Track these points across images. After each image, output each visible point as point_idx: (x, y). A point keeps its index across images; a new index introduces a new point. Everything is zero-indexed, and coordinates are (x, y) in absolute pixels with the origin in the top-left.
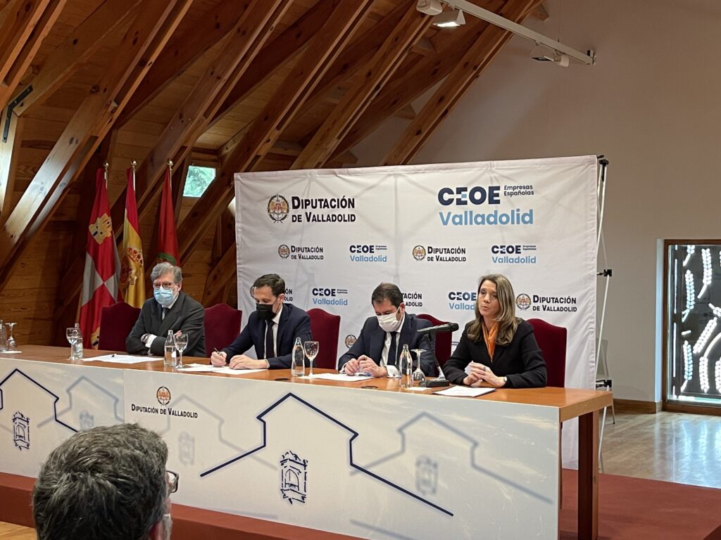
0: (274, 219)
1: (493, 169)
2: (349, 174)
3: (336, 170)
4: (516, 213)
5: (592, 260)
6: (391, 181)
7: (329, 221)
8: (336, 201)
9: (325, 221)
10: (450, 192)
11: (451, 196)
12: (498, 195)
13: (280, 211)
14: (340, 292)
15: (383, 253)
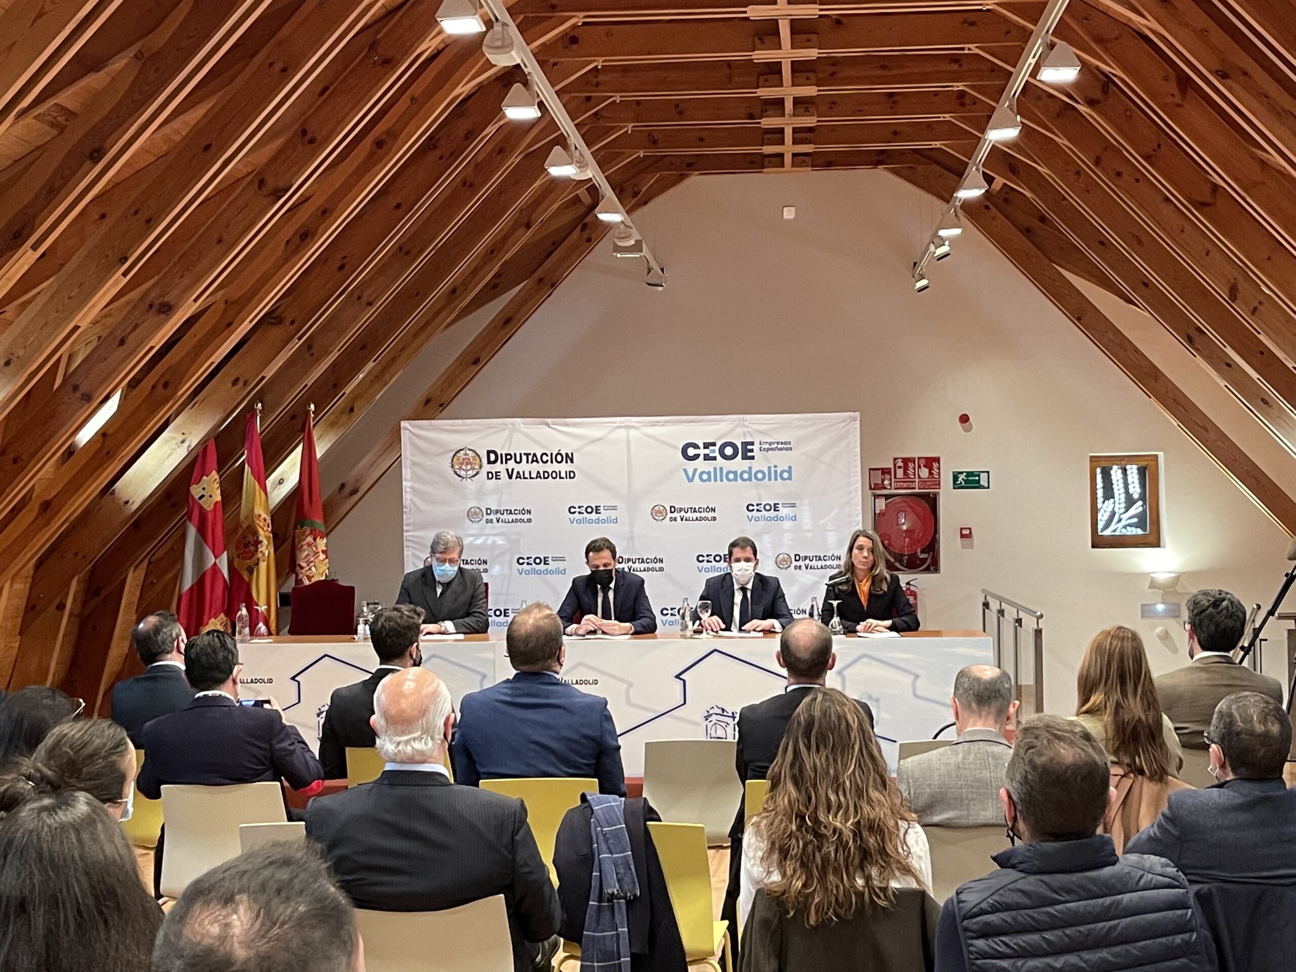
0: (459, 476)
1: (746, 423)
2: (566, 425)
3: (549, 420)
4: (773, 469)
5: (857, 516)
6: (622, 433)
7: (539, 479)
8: (549, 455)
9: (533, 478)
10: (696, 446)
11: (696, 452)
12: (752, 451)
13: (469, 467)
14: (555, 559)
15: (612, 514)
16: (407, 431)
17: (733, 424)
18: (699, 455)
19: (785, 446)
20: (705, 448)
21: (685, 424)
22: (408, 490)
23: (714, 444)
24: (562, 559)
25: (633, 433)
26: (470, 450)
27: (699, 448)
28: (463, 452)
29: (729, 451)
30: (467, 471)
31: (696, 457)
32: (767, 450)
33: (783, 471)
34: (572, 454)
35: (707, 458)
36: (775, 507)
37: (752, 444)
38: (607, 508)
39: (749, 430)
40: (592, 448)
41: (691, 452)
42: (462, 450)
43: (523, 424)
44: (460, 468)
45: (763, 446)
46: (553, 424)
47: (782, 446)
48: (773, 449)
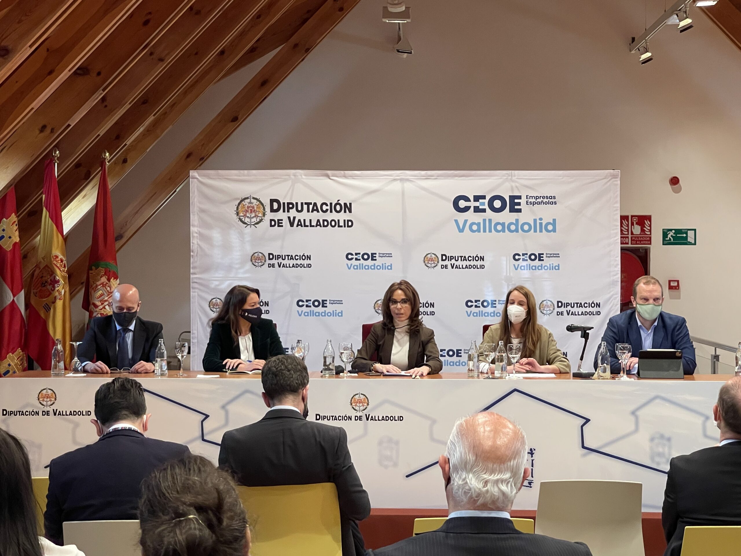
0: (245, 223)
1: (514, 178)
3: (329, 172)
4: (538, 221)
5: (616, 266)
6: (397, 186)
7: (318, 227)
8: (329, 205)
9: (313, 226)
10: (467, 199)
11: (467, 204)
12: (519, 204)
13: (253, 215)
14: (333, 302)
15: (387, 261)
16: (196, 180)
17: (501, 178)
18: (469, 207)
19: (550, 200)
20: (474, 201)
21: (456, 178)
22: (195, 235)
23: (484, 197)
24: (340, 302)
25: (408, 185)
26: (254, 198)
27: (470, 201)
28: (248, 200)
29: (497, 204)
30: (251, 218)
31: (467, 209)
32: (534, 204)
33: (548, 224)
34: (350, 204)
35: (477, 210)
36: (540, 257)
37: (519, 197)
38: (383, 255)
39: (517, 185)
40: (368, 199)
41: (462, 204)
42: (247, 198)
43: (305, 175)
44: (245, 216)
45: (530, 200)
46: (332, 176)
47: (547, 200)
48: (539, 203)
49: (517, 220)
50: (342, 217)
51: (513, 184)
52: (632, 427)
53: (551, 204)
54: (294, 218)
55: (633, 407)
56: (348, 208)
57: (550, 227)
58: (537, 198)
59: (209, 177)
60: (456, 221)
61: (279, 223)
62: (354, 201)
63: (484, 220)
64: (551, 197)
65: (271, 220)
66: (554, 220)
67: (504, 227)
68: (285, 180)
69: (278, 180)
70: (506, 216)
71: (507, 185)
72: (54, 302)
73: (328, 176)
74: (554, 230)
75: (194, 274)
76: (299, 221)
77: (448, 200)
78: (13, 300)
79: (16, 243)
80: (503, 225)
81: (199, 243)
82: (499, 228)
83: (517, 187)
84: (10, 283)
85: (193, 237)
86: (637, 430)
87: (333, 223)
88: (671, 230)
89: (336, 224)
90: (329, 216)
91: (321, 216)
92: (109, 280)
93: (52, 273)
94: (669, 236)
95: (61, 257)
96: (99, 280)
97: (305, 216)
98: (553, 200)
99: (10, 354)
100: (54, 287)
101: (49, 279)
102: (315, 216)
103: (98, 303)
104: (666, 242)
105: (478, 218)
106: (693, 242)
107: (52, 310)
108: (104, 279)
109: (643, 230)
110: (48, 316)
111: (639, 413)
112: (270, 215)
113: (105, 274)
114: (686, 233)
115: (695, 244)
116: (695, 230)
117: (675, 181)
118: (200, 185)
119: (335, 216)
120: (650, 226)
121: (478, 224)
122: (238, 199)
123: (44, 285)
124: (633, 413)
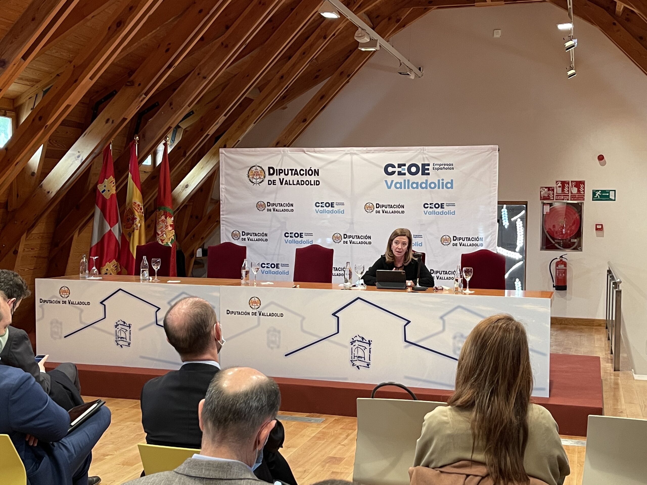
0: (253, 182)
1: (425, 152)
2: (315, 152)
3: (305, 149)
4: (441, 181)
6: (348, 158)
7: (298, 185)
8: (305, 170)
9: (295, 185)
10: (393, 166)
11: (393, 169)
12: (428, 169)
13: (258, 177)
14: (307, 234)
15: (341, 208)
16: (223, 155)
17: (416, 152)
18: (395, 172)
19: (450, 167)
20: (398, 167)
21: (387, 152)
22: (223, 190)
23: (404, 165)
24: (311, 235)
25: (355, 157)
26: (258, 166)
27: (395, 167)
28: (255, 168)
29: (414, 169)
30: (256, 179)
31: (393, 173)
32: (438, 169)
33: (447, 183)
34: (318, 170)
35: (400, 173)
36: (442, 206)
37: (428, 165)
38: (338, 204)
39: (427, 156)
40: (330, 166)
41: (390, 169)
42: (254, 166)
43: (290, 151)
44: (253, 178)
45: (435, 167)
46: (307, 151)
47: (447, 167)
48: (441, 169)
49: (427, 181)
50: (313, 178)
51: (425, 156)
52: (441, 328)
53: (450, 169)
54: (283, 179)
55: (441, 314)
56: (316, 172)
57: (449, 185)
58: (440, 165)
59: (231, 152)
60: (386, 181)
61: (274, 182)
62: (320, 168)
63: (405, 181)
64: (450, 165)
65: (269, 181)
66: (452, 180)
67: (418, 185)
68: (278, 154)
69: (273, 154)
70: (419, 178)
71: (420, 156)
72: (133, 231)
73: (304, 152)
74: (452, 187)
75: (223, 215)
76: (286, 181)
77: (381, 167)
78: (110, 230)
79: (113, 194)
80: (417, 183)
81: (226, 196)
82: (415, 186)
83: (426, 157)
84: (108, 220)
85: (222, 191)
86: (444, 330)
87: (307, 183)
88: (598, 191)
89: (309, 183)
90: (305, 178)
91: (299, 178)
92: (166, 218)
93: (133, 213)
94: (597, 195)
95: (138, 203)
96: (160, 218)
97: (290, 178)
98: (451, 167)
99: (108, 263)
100: (133, 222)
101: (130, 216)
102: (296, 178)
103: (160, 233)
104: (594, 198)
105: (400, 179)
106: (613, 199)
107: (132, 236)
108: (163, 218)
109: (579, 191)
110: (130, 239)
111: (445, 318)
112: (268, 177)
113: (164, 214)
114: (609, 193)
115: (615, 200)
116: (615, 191)
117: (601, 158)
118: (226, 158)
119: (308, 178)
120: (584, 188)
121: (401, 183)
122: (249, 167)
123: (128, 220)
124: (442, 318)
